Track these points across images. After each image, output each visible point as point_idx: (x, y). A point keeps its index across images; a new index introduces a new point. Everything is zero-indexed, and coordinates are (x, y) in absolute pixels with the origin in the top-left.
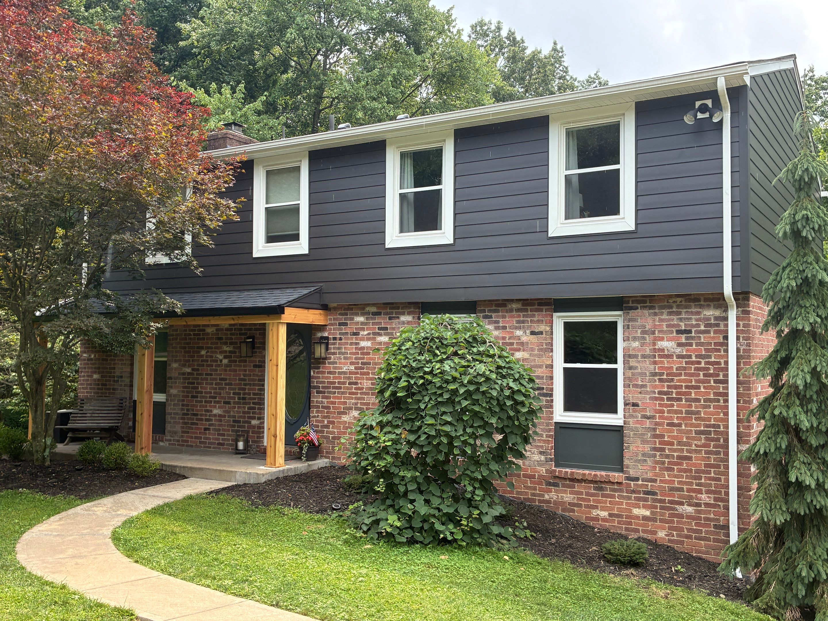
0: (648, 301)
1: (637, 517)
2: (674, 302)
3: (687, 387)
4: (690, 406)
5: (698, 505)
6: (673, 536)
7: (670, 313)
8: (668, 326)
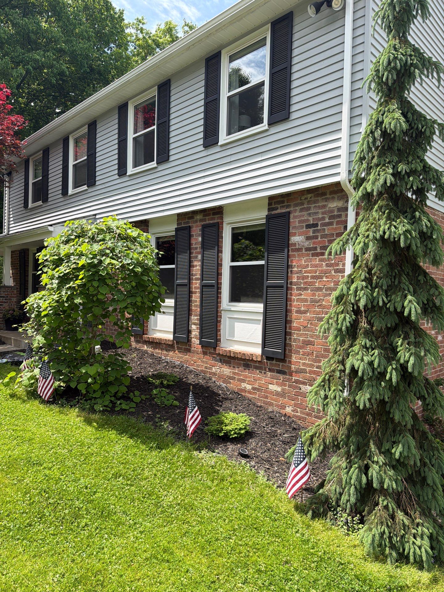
0: (286, 201)
1: (271, 393)
2: (306, 199)
3: (313, 277)
4: (314, 295)
6: (297, 412)
7: (301, 210)
8: (300, 222)
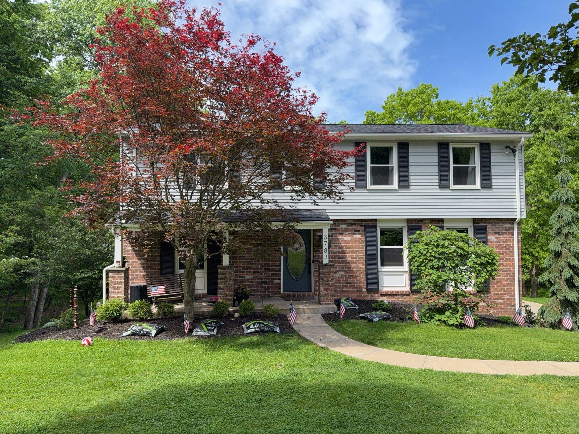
0: (484, 221)
2: (494, 221)
5: (504, 299)
6: (495, 312)
8: (492, 230)
